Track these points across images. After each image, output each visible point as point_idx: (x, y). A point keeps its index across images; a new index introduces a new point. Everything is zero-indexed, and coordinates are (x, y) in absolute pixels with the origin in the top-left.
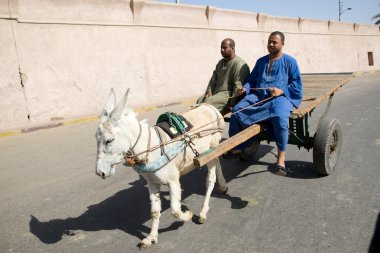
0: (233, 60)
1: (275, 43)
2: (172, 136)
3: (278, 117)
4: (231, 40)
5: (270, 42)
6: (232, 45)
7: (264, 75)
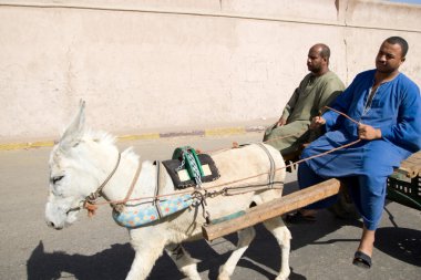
0: (323, 78)
1: (389, 56)
2: (178, 185)
3: (366, 177)
4: (324, 46)
5: (381, 53)
6: (326, 54)
7: (361, 105)
